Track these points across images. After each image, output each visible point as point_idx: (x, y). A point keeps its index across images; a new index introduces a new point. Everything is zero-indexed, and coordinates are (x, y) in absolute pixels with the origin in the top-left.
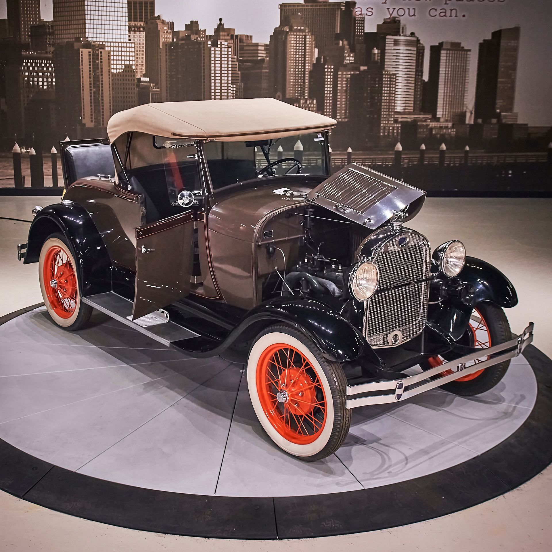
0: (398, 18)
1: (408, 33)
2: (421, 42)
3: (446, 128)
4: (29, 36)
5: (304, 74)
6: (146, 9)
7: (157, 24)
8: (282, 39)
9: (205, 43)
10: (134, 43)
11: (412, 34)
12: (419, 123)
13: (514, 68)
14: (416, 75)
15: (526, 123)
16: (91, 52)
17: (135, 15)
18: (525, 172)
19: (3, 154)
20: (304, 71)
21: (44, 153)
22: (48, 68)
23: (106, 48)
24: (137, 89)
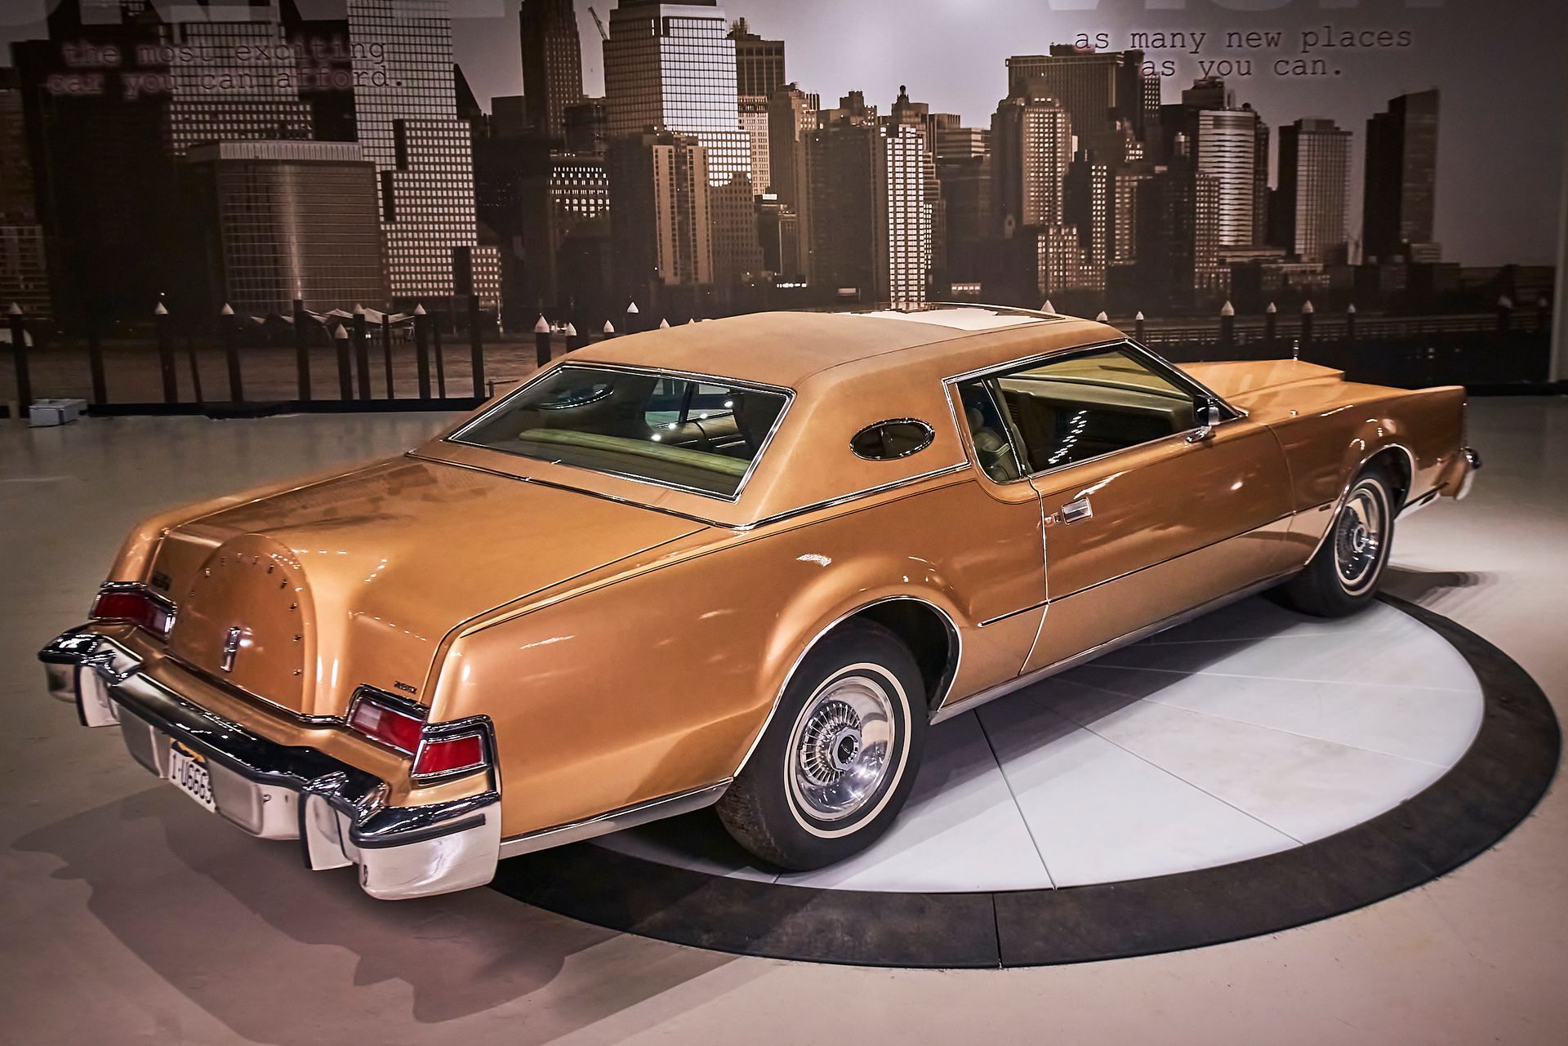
0: (1218, 78)
1: (1239, 105)
2: (1262, 120)
3: (1313, 272)
4: (563, 125)
5: (1055, 182)
6: (770, 73)
7: (790, 99)
8: (1013, 120)
9: (875, 130)
10: (749, 133)
11: (1246, 107)
12: (1263, 266)
13: (1431, 164)
14: (1255, 179)
15: (1454, 261)
16: (674, 151)
17: (751, 84)
18: (1457, 350)
19: (518, 336)
20: (1055, 177)
21: (593, 333)
22: (596, 181)
23: (700, 144)
24: (755, 216)
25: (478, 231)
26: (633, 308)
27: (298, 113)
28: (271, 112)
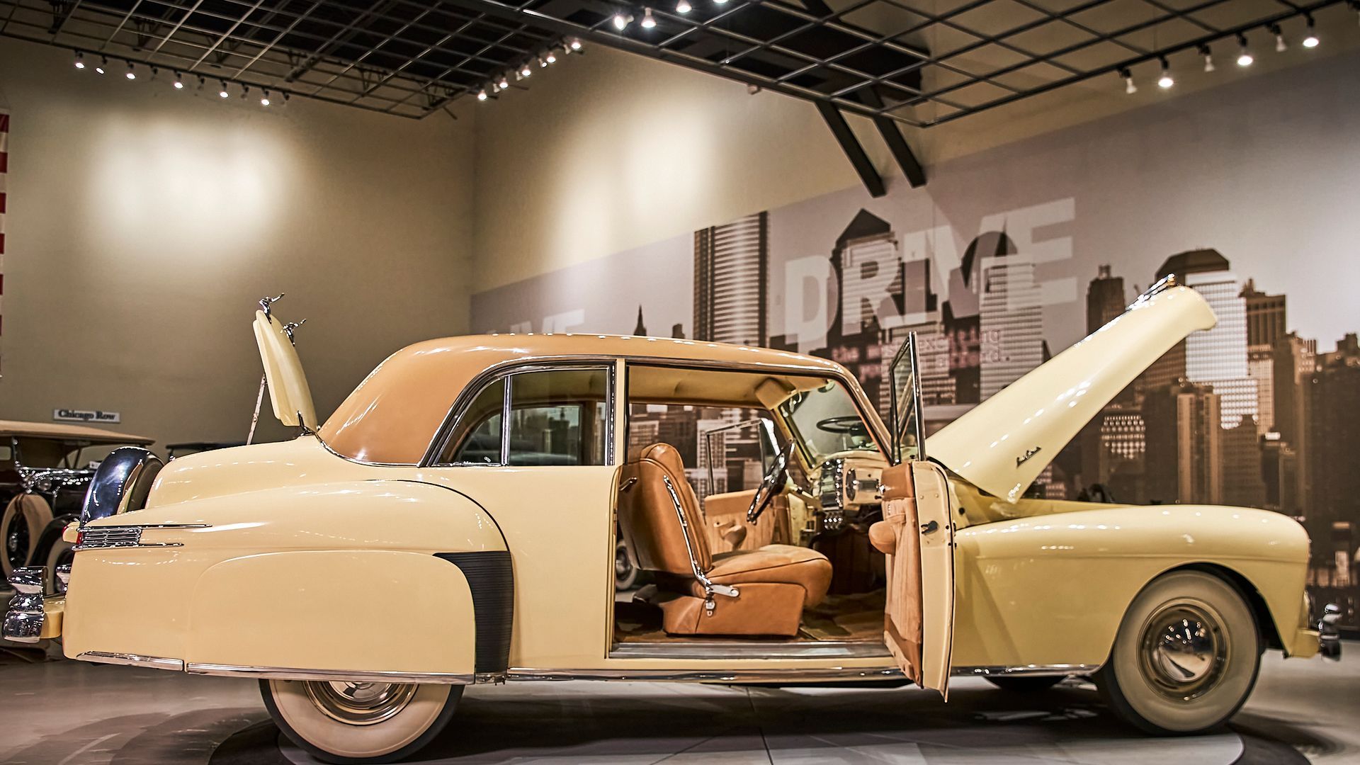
6: (1273, 325)
7: (1290, 346)
10: (1254, 379)
16: (1194, 399)
17: (1258, 335)
22: (1135, 427)
23: (1215, 392)
24: (1259, 455)
25: (1053, 471)
27: (948, 385)
28: (933, 386)
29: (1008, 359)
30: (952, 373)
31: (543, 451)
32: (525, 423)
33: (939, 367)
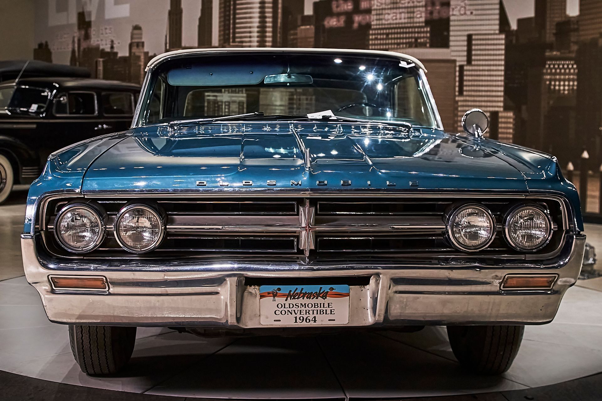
4: (554, 34)
22: (570, 70)
25: (505, 102)
26: (586, 155)
27: (423, 32)
28: (412, 33)
29: (472, 13)
30: (428, 22)
31: (96, 77)
32: (81, 53)
33: (417, 18)
